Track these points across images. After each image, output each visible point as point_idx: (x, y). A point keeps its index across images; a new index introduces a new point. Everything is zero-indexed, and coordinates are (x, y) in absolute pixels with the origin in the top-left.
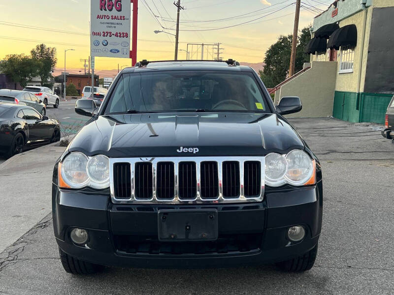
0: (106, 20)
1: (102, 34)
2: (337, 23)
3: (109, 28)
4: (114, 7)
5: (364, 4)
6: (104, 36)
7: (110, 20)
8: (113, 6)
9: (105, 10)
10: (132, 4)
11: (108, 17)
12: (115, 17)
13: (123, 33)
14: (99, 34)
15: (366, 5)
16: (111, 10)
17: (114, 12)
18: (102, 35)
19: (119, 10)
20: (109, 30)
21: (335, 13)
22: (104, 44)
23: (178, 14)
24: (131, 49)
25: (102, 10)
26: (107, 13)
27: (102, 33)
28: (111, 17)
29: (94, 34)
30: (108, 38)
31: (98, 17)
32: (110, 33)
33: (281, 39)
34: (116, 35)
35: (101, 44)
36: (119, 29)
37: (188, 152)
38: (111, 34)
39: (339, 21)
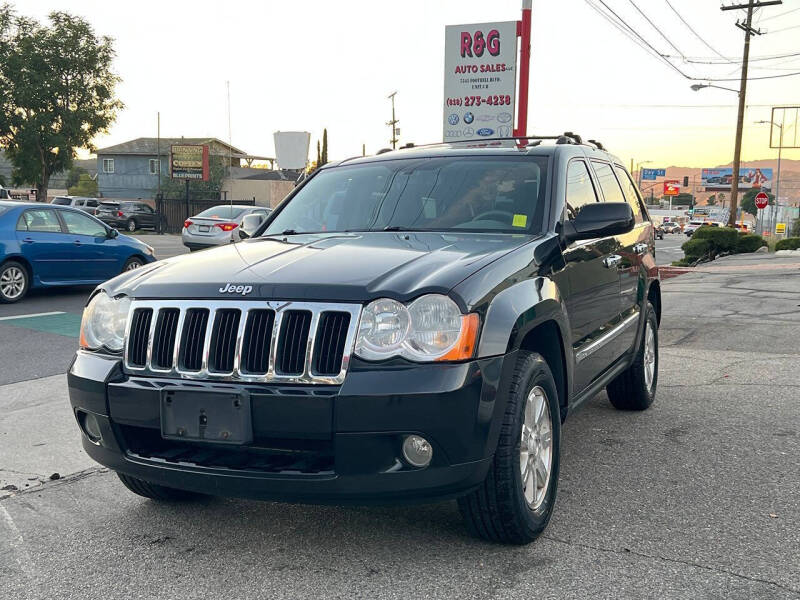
0: (471, 75)
1: (464, 101)
3: (477, 90)
4: (486, 49)
6: (467, 105)
7: (479, 75)
8: (484, 46)
9: (471, 56)
10: (520, 38)
11: (474, 69)
12: (488, 66)
13: (502, 97)
14: (458, 102)
16: (480, 55)
17: (487, 58)
18: (463, 104)
19: (495, 53)
20: (476, 93)
22: (467, 120)
23: (747, 47)
24: (516, 128)
25: (464, 56)
26: (475, 61)
27: (463, 99)
28: (479, 69)
29: (449, 102)
30: (474, 109)
31: (458, 70)
32: (479, 98)
34: (489, 102)
35: (461, 121)
36: (495, 90)
37: (235, 292)
38: (478, 101)
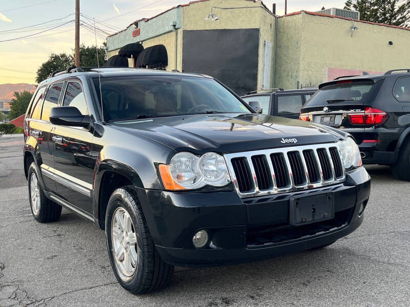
2: (140, 43)
5: (174, 26)
15: (176, 27)
21: (136, 33)
33: (52, 57)
37: (290, 142)
39: (142, 41)
